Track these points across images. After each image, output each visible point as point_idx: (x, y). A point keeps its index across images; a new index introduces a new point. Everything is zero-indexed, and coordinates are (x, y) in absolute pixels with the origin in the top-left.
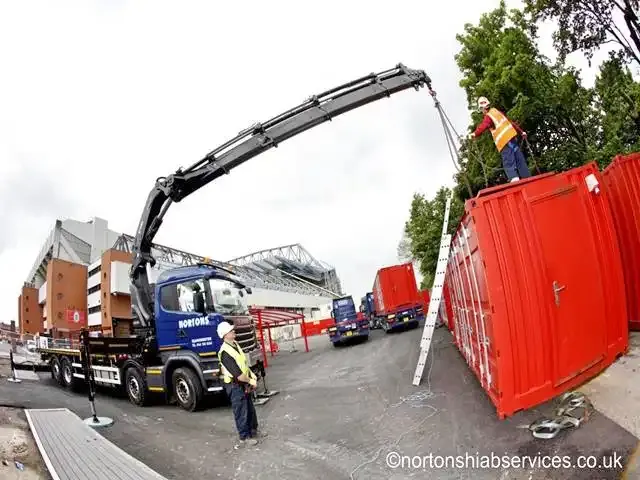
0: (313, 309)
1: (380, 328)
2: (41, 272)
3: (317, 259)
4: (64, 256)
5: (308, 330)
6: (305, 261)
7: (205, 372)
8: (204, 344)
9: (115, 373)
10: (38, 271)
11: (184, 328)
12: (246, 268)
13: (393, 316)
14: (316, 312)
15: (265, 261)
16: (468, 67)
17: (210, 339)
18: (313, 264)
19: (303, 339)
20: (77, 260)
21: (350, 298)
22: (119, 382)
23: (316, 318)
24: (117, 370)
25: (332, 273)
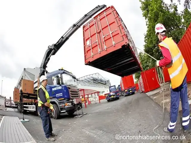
0: (103, 92)
1: (123, 95)
2: (20, 84)
3: (104, 77)
4: (26, 79)
6: (100, 78)
8: (60, 96)
9: (34, 107)
10: (19, 83)
11: (54, 91)
12: (82, 81)
13: (127, 90)
17: (62, 94)
18: (103, 79)
20: (30, 79)
21: (115, 86)
22: (35, 110)
25: (108, 81)
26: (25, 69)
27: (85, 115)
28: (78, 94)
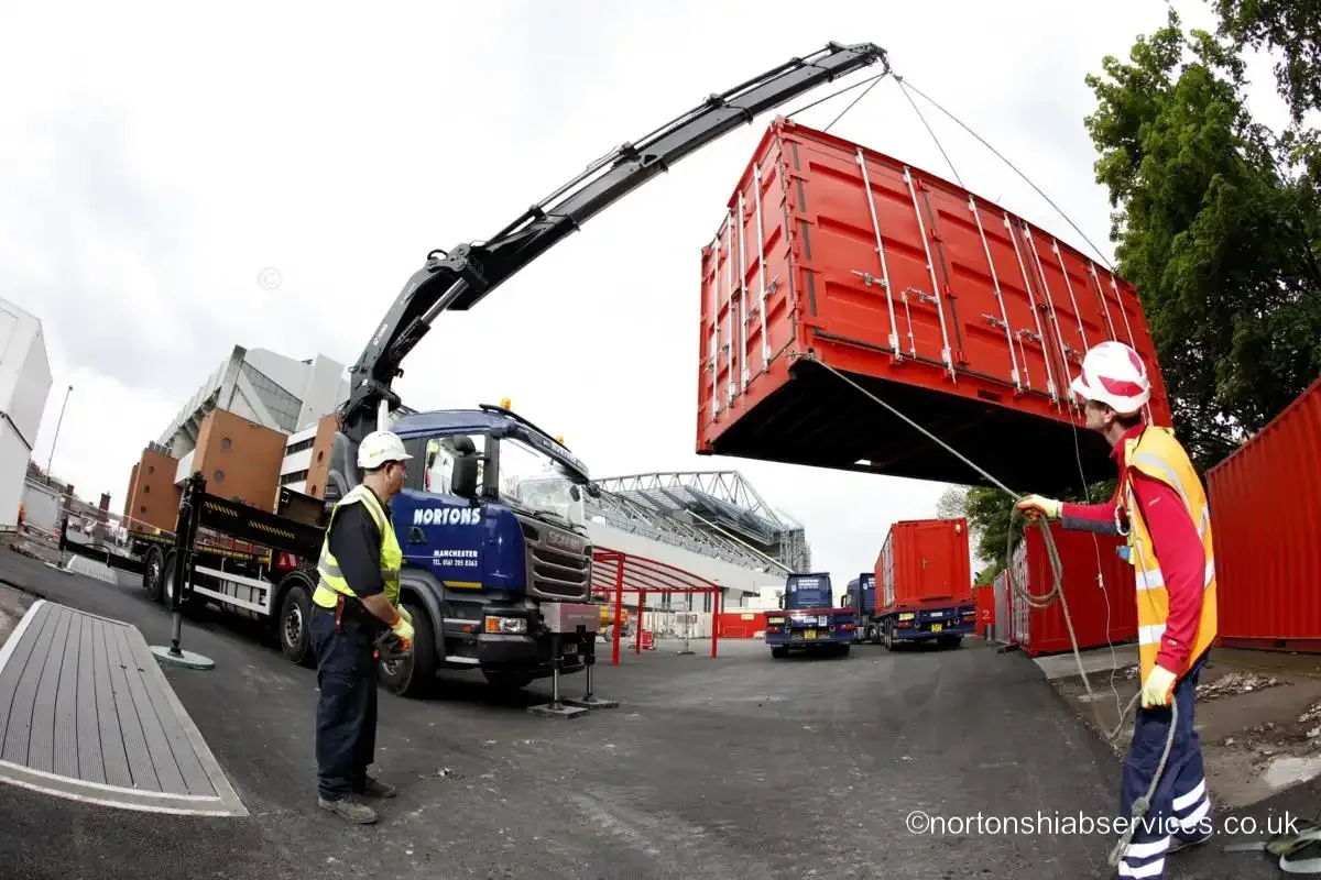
0: (747, 594)
1: (877, 641)
2: (189, 430)
3: (771, 506)
4: (240, 409)
5: (725, 626)
6: (743, 504)
7: (446, 620)
8: (459, 563)
9: (263, 592)
10: (183, 427)
11: (422, 526)
12: (622, 498)
13: (909, 616)
14: (751, 600)
15: (662, 490)
16: (1110, 143)
17: (475, 554)
18: (761, 513)
19: (711, 641)
20: (267, 420)
21: (824, 577)
22: (266, 610)
23: (749, 610)
24: (267, 586)
25: (797, 535)
26: (239, 352)
27: (603, 713)
28: (580, 578)
